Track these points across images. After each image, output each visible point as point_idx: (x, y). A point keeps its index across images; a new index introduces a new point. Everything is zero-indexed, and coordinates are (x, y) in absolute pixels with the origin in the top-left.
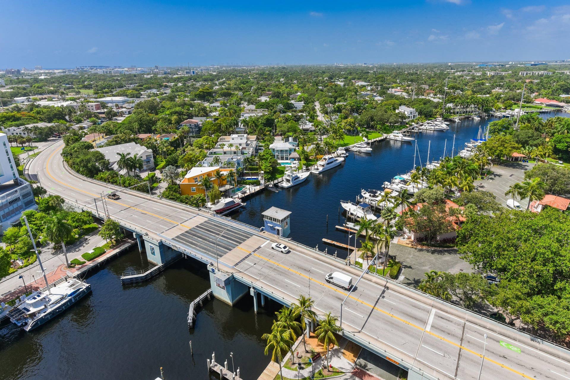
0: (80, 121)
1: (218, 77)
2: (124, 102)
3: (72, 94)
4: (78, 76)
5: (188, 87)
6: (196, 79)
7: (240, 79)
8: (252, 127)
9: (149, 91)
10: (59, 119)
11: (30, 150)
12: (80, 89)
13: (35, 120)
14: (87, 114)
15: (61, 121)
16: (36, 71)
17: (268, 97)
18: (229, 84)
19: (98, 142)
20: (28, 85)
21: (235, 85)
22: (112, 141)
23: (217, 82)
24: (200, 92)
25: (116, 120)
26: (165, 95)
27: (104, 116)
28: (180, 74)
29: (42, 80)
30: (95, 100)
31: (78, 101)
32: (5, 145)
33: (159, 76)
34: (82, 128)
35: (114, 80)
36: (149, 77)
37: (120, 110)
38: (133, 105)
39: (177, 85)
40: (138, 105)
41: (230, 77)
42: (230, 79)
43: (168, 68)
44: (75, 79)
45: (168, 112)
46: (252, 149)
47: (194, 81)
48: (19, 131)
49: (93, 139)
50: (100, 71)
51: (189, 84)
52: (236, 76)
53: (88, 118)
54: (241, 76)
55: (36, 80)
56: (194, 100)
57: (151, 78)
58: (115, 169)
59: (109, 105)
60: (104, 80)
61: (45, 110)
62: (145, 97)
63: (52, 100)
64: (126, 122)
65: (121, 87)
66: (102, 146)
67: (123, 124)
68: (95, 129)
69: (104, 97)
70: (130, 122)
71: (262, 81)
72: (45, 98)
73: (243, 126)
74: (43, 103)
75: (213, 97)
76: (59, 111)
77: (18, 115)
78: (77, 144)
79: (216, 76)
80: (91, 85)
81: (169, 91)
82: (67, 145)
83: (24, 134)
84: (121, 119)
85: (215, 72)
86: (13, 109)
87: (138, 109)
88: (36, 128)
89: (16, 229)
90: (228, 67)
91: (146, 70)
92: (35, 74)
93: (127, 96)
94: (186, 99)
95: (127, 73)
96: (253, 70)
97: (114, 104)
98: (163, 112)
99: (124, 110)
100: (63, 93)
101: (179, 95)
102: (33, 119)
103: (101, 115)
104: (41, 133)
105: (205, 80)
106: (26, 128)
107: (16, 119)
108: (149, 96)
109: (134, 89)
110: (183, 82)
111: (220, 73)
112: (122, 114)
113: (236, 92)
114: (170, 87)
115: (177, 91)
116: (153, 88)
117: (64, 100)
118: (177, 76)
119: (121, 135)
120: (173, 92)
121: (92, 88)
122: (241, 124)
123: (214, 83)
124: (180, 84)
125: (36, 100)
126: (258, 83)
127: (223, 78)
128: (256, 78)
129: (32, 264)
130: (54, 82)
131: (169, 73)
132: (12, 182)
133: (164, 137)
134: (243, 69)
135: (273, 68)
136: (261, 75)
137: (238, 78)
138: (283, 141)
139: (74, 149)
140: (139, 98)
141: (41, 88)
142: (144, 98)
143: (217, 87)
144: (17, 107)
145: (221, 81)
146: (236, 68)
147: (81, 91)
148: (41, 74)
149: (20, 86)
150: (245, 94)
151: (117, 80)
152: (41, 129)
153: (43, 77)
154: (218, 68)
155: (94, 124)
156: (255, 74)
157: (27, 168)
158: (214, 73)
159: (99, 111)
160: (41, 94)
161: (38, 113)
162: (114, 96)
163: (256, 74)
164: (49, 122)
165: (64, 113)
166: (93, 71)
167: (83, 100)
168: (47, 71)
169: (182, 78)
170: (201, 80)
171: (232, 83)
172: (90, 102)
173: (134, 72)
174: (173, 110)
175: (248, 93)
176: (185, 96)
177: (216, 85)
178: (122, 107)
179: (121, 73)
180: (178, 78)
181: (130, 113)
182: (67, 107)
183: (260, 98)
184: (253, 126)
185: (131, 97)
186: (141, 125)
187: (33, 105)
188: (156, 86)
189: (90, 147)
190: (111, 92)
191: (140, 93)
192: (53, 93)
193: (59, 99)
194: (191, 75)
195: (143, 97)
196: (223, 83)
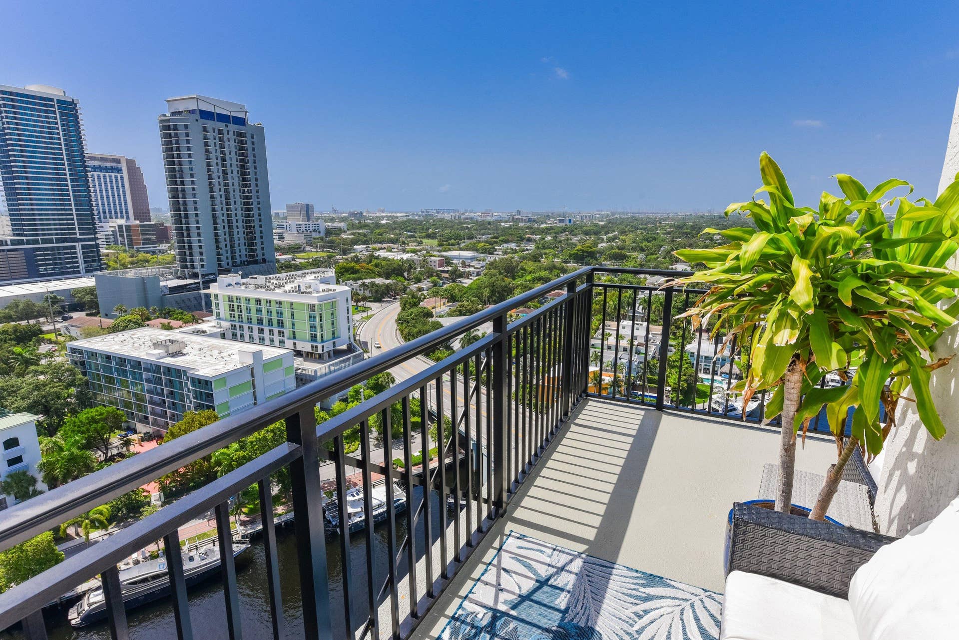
0: (419, 280)
1: (606, 229)
2: (473, 259)
3: (413, 244)
4: (422, 222)
5: (560, 242)
6: (573, 231)
7: (642, 233)
8: (657, 313)
9: (505, 245)
10: (398, 275)
11: (364, 311)
12: (422, 238)
13: (373, 275)
14: (428, 272)
15: (400, 278)
16: (378, 214)
17: (690, 266)
18: (624, 241)
19: (438, 310)
20: (369, 231)
21: (634, 242)
22: (455, 311)
23: (605, 237)
24: (578, 250)
25: (461, 282)
26: (527, 252)
27: (447, 275)
28: (550, 223)
29: (383, 225)
30: (439, 254)
31: (419, 253)
32: (347, 301)
33: (521, 225)
34: (420, 289)
35: (463, 229)
36: (507, 225)
37: (467, 270)
38: (484, 263)
39: (544, 239)
40: (492, 264)
41: (626, 230)
42: (625, 232)
43: (533, 214)
44: (419, 225)
45: (529, 277)
46: (654, 347)
47: (570, 233)
49: (433, 305)
50: (447, 216)
51: (562, 237)
52: (636, 229)
53: (428, 277)
54: (645, 229)
55: (378, 225)
56: (566, 262)
57: (510, 228)
58: (455, 349)
59: (455, 261)
60: (451, 228)
61: (384, 263)
62: (500, 253)
63: (391, 251)
64: (474, 286)
65: (470, 238)
66: (443, 316)
67: (470, 288)
68: (438, 292)
69: (450, 250)
70: (479, 288)
71: (680, 237)
72: (385, 248)
73: (643, 309)
74: (383, 254)
75: (597, 260)
76: (399, 265)
77: (357, 267)
78: (414, 310)
79: (603, 227)
80: (436, 234)
81: (532, 247)
82: (403, 309)
83: (360, 290)
84: (467, 282)
85: (602, 221)
86: (352, 259)
87: (490, 269)
88: (373, 284)
89: (343, 405)
90: (623, 213)
91: (504, 215)
92: (377, 217)
93: (477, 250)
94: (556, 260)
95: (480, 219)
96: (666, 219)
97: (461, 261)
98: (523, 276)
99: (471, 269)
100: (404, 243)
101: (545, 254)
102: (371, 273)
103: (444, 275)
104: (377, 291)
105: (587, 233)
106: (364, 283)
107: (355, 272)
108: (505, 253)
109: (486, 242)
110: (553, 235)
111: (610, 222)
112: (468, 275)
113: (635, 254)
114: (535, 241)
115: (544, 248)
116: (512, 241)
117: (405, 251)
118: (545, 225)
119: (467, 303)
120: (538, 248)
121: (436, 238)
123: (599, 239)
124: (549, 238)
125: (375, 249)
126: (673, 241)
127: (614, 231)
128: (669, 233)
129: (353, 452)
130: (395, 229)
131: (534, 221)
132: (344, 347)
133: (521, 312)
134: (649, 218)
135: (702, 217)
136: (679, 227)
137: (639, 232)
138: (709, 342)
139: (411, 315)
140: (492, 254)
141: (381, 235)
142: (499, 256)
143: (604, 245)
144: (356, 257)
145: (611, 235)
146: (637, 215)
147: (424, 241)
148: (383, 218)
149: (361, 231)
150: (650, 257)
151: (467, 228)
152: (378, 286)
153: (384, 222)
154: (608, 216)
155: (434, 286)
156: (668, 227)
157: (358, 333)
158: (601, 223)
159: (441, 269)
160: (380, 243)
161: (377, 266)
162: (461, 249)
163: (671, 227)
164: (386, 279)
165: (403, 268)
166: (439, 216)
167: (425, 252)
168: (389, 214)
169: (552, 228)
170: (580, 232)
171: (629, 239)
172: (433, 256)
173: (488, 219)
174: (537, 275)
175: (654, 256)
176: (555, 256)
177: (603, 241)
178: (469, 266)
179: (472, 218)
180: (547, 228)
181: (478, 274)
182: (408, 260)
183: (674, 267)
184: (659, 310)
185: (482, 253)
186: (493, 292)
187: (372, 256)
188: (516, 239)
189: (429, 315)
190: (459, 244)
191: (494, 248)
192: (393, 241)
193: (399, 250)
194: (566, 225)
195: (497, 253)
196: (613, 239)
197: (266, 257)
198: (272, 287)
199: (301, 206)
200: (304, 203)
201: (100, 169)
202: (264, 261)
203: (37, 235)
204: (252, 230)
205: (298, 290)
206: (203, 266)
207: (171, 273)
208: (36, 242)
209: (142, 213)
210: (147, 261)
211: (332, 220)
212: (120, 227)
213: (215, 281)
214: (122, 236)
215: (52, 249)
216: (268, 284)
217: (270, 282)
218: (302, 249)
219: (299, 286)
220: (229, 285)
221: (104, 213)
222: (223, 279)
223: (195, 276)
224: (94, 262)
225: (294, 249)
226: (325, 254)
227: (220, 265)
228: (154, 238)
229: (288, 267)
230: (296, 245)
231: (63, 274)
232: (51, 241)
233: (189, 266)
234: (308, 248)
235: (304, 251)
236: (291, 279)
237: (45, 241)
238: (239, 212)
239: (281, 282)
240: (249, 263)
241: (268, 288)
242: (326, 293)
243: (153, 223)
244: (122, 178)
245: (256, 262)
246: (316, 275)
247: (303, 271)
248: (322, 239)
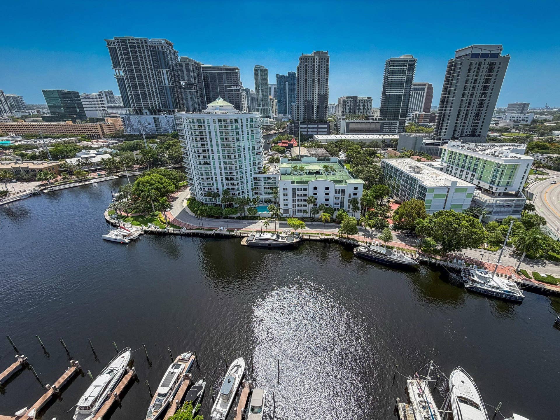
11: (540, 174)
32: (528, 165)
48: (539, 156)
77: (549, 145)
83: (544, 161)
86: (547, 140)
88: (558, 159)
106: (549, 157)
107: (545, 148)
129: (492, 251)
132: (513, 193)
144: (552, 139)
157: (529, 187)
197: (482, 134)
198: (477, 150)
199: (520, 104)
200: (523, 102)
201: (417, 89)
202: (479, 135)
204: (479, 118)
205: (494, 155)
206: (445, 135)
207: (429, 137)
208: (385, 120)
209: (427, 108)
210: (422, 130)
211: (542, 113)
212: (416, 114)
213: (447, 143)
214: (416, 119)
215: (390, 122)
216: (475, 148)
217: (477, 147)
218: (509, 131)
219: (495, 152)
220: (454, 146)
221: (412, 108)
222: (452, 143)
223: (440, 139)
224: (402, 128)
225: (502, 131)
226: (525, 135)
227: (453, 135)
228: (428, 120)
229: (494, 140)
230: (506, 128)
231: (390, 132)
232: (390, 120)
233: (438, 134)
234: (513, 130)
235: (510, 132)
236: (491, 147)
237: (388, 120)
238: (475, 108)
239: (484, 148)
240: (470, 136)
241: (474, 150)
242: (512, 159)
243: (430, 113)
244: (424, 92)
245: (474, 136)
246: (510, 147)
247: (502, 144)
248: (527, 125)
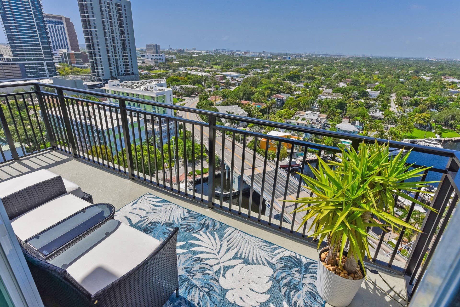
0: (209, 87)
1: (307, 63)
2: (237, 76)
3: (208, 68)
4: (214, 56)
5: (283, 69)
6: (290, 63)
7: (325, 66)
8: (325, 108)
9: (255, 70)
10: (199, 83)
11: (181, 101)
12: (213, 65)
13: (187, 83)
14: (214, 83)
15: (200, 85)
16: (192, 51)
17: (347, 84)
18: (315, 70)
19: (217, 102)
20: (187, 60)
21: (320, 71)
22: (225, 103)
23: (306, 67)
24: (290, 74)
25: (230, 88)
26: (265, 74)
27: (223, 84)
28: (279, 59)
29: (194, 57)
30: (220, 73)
31: (211, 73)
32: (171, 95)
33: (264, 59)
34: (210, 91)
35: (235, 60)
36: (257, 59)
37: (234, 82)
38: (242, 79)
39: (275, 67)
40: (246, 79)
41: (318, 64)
42: (317, 65)
43: (271, 54)
44: (212, 58)
45: (264, 87)
46: (320, 125)
47: (288, 65)
48: (177, 88)
49: (214, 100)
50: (227, 54)
51: (284, 67)
52: (323, 63)
53: (214, 85)
54: (327, 64)
55: (192, 57)
56: (284, 80)
57: (258, 61)
59: (228, 78)
60: (228, 60)
61: (192, 77)
62: (251, 74)
63: (197, 71)
64: (236, 91)
65: (237, 65)
66: (219, 105)
67: (233, 92)
68: (217, 93)
69: (226, 71)
70: (238, 92)
71: (345, 69)
72: (194, 69)
73: (318, 105)
74: (193, 72)
75: (299, 79)
76: (200, 79)
77: (179, 79)
78: (205, 102)
79: (306, 62)
80: (220, 63)
81: (268, 71)
82: (200, 101)
83: (180, 90)
84: (233, 88)
85: (306, 59)
86: (177, 74)
87: (245, 82)
88: (186, 88)
90: (318, 55)
91: (256, 54)
92: (192, 53)
93: (240, 72)
94: (279, 79)
95: (243, 56)
96: (339, 59)
97: (231, 77)
98: (261, 86)
99: (236, 82)
100: (204, 67)
101: (274, 75)
102: (186, 82)
103: (222, 84)
104: (188, 91)
105: (297, 65)
106: (182, 87)
107: (178, 81)
108: (254, 74)
109: (245, 68)
110: (279, 65)
111: (310, 60)
112: (234, 85)
113: (319, 77)
114: (270, 68)
115: (274, 72)
116: (258, 68)
117: (204, 71)
118: (276, 60)
119: (231, 99)
120: (271, 72)
121: (220, 65)
122: (317, 103)
123: (303, 68)
124: (277, 67)
125: (189, 70)
126: (340, 71)
127: (311, 64)
128: (340, 66)
130: (200, 59)
131: (271, 58)
133: (257, 105)
134: (331, 58)
135: (358, 58)
136: (346, 63)
137: (324, 65)
138: (349, 123)
139: (203, 104)
140: (247, 74)
141: (193, 62)
142: (250, 75)
143: (305, 71)
144: (179, 73)
145: (309, 66)
146: (324, 56)
147: (214, 66)
148: (194, 53)
149: (183, 60)
150: (327, 79)
151: (236, 60)
152: (189, 89)
153: (195, 55)
154: (309, 56)
155: (217, 90)
156: (339, 63)
158: (305, 60)
159: (221, 81)
160: (192, 66)
161: (189, 78)
162: (232, 71)
163: (341, 63)
164: (193, 85)
165: (202, 80)
166: (223, 53)
167: (214, 72)
168: (198, 52)
169: (279, 62)
170: (294, 64)
171: (318, 69)
172: (218, 74)
173: (248, 55)
174: (268, 86)
175: (329, 78)
176: (279, 76)
177: (304, 69)
178: (235, 80)
179: (239, 55)
180: (277, 62)
181: (239, 85)
182: (205, 76)
183: (338, 84)
184: (326, 106)
185: (242, 74)
186: (244, 94)
187: (187, 73)
188: (260, 67)
189: (212, 104)
190: (231, 69)
191: (248, 71)
192: (198, 66)
193: (201, 71)
194: (287, 60)
195: (250, 74)
196: (310, 69)
197: (134, 72)
198: (135, 87)
199: (153, 45)
200: (155, 44)
201: (53, 22)
202: (133, 74)
203: (24, 56)
204: (127, 57)
205: (147, 89)
206: (103, 75)
207: (89, 78)
208: (24, 60)
209: (75, 46)
210: (78, 72)
211: (169, 53)
212: (65, 53)
213: (107, 83)
214: (66, 58)
215: (32, 64)
216: (133, 86)
217: (134, 85)
218: (153, 68)
219: (147, 87)
220: (114, 85)
221: (56, 46)
222: (111, 82)
223: (100, 80)
224: (53, 71)
225: (150, 68)
226: (164, 71)
227: (111, 75)
228: (81, 60)
229: (146, 77)
230: (150, 66)
231: (38, 77)
232: (31, 60)
233: (97, 75)
234: (156, 68)
235: (154, 69)
236: (144, 84)
237: (28, 60)
238: (120, 48)
239: (139, 85)
240: (126, 74)
241: (132, 88)
242: (160, 91)
243: (80, 52)
244: (64, 28)
245: (129, 74)
246: (157, 82)
247: (151, 80)
248: (163, 63)
